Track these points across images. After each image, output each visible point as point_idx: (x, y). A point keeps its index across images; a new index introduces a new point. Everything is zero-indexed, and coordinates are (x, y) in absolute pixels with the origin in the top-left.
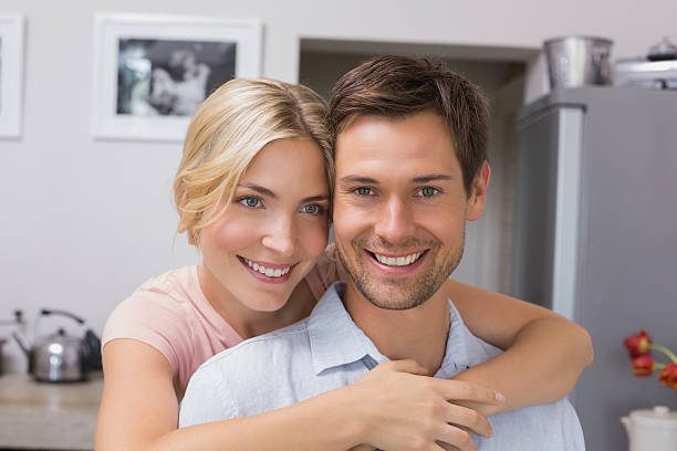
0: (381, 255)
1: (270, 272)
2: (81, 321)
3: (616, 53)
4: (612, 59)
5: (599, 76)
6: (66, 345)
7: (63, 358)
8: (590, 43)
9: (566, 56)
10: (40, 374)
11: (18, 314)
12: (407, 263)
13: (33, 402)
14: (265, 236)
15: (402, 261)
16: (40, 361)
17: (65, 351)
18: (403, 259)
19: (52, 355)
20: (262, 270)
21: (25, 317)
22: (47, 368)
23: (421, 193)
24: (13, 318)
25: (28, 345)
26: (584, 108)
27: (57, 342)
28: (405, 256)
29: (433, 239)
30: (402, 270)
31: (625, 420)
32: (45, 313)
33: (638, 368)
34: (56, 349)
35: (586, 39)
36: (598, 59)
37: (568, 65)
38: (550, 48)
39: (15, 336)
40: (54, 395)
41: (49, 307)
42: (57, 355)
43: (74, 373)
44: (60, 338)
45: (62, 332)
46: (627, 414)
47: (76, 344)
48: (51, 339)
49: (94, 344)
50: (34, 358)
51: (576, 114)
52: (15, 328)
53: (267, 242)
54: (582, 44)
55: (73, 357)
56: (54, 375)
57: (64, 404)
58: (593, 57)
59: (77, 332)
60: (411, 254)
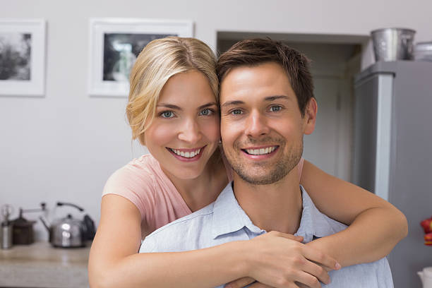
0: (250, 149)
1: (187, 155)
2: (81, 210)
3: (417, 39)
4: (414, 43)
5: (406, 54)
6: (72, 224)
7: (70, 232)
8: (400, 32)
9: (385, 41)
10: (57, 243)
11: (43, 205)
12: (266, 152)
13: (51, 260)
14: (180, 133)
15: (263, 151)
16: (56, 234)
17: (71, 227)
18: (263, 150)
19: (64, 230)
20: (182, 154)
21: (47, 207)
22: (61, 238)
23: (271, 110)
24: (40, 208)
25: (48, 224)
26: (394, 75)
27: (67, 223)
28: (265, 148)
29: (281, 137)
30: (263, 157)
31: (420, 273)
32: (60, 204)
33: (427, 240)
34: (66, 227)
35: (398, 29)
36: (405, 42)
37: (386, 46)
38: (375, 36)
39: (41, 219)
40: (64, 256)
41: (61, 201)
42: (67, 231)
43: (77, 242)
44: (68, 220)
45: (70, 216)
46: (421, 270)
47: (78, 224)
48: (63, 221)
49: (90, 223)
50: (52, 232)
51: (389, 79)
52: (41, 214)
53: (181, 137)
54: (395, 32)
55: (76, 232)
56: (65, 243)
57: (71, 262)
58: (402, 40)
59: (79, 216)
60: (269, 147)
